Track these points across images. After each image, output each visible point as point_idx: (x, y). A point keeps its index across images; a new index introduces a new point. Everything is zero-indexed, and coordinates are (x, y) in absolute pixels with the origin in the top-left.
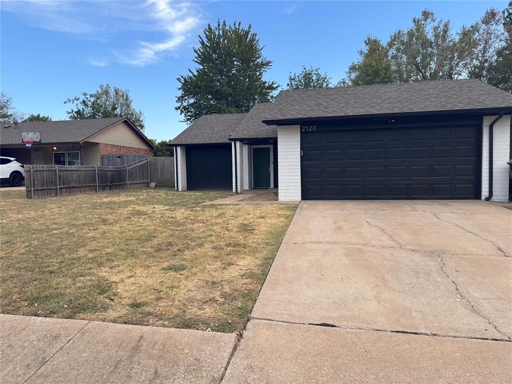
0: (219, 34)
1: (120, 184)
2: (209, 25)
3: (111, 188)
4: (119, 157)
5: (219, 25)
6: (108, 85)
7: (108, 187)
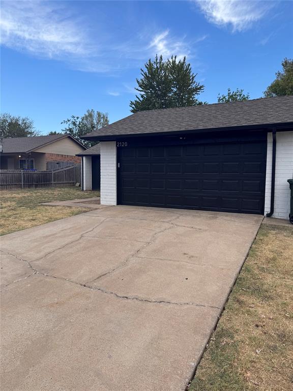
0: (157, 67)
1: (47, 184)
2: (150, 60)
3: (36, 186)
4: (58, 163)
5: (157, 60)
6: (92, 110)
7: (34, 186)
